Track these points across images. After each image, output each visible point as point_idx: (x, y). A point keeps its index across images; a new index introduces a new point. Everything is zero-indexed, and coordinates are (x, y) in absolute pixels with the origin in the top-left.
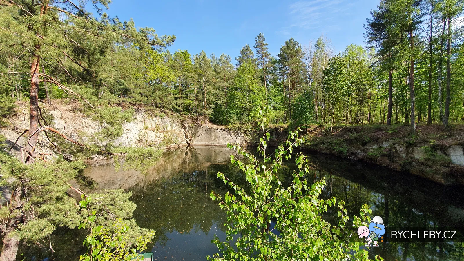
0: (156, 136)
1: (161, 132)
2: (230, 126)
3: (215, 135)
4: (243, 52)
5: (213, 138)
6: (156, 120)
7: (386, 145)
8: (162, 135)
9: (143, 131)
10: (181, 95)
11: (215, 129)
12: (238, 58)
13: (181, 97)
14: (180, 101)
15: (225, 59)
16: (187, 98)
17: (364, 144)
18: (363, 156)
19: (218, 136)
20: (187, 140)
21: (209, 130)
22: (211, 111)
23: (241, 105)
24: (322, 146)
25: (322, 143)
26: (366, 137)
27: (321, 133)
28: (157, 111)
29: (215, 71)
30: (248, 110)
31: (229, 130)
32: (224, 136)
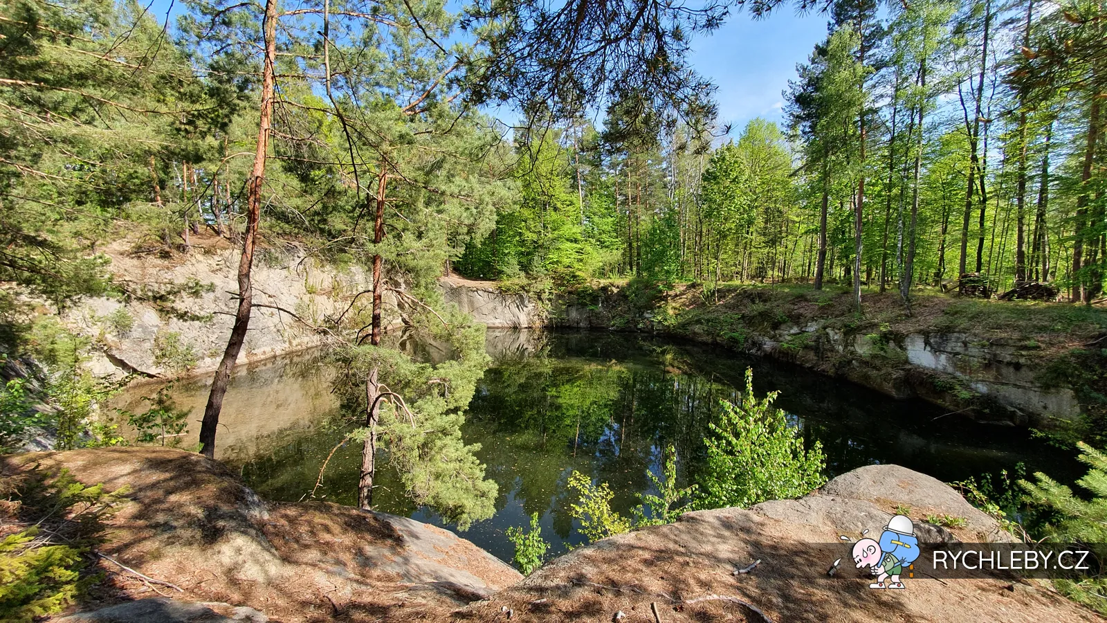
2: (506, 283)
3: (471, 303)
5: (466, 309)
6: (331, 269)
7: (812, 328)
9: (306, 298)
11: (470, 290)
17: (776, 326)
19: (476, 305)
23: (529, 235)
26: (779, 312)
30: (545, 247)
31: (503, 293)
32: (491, 305)
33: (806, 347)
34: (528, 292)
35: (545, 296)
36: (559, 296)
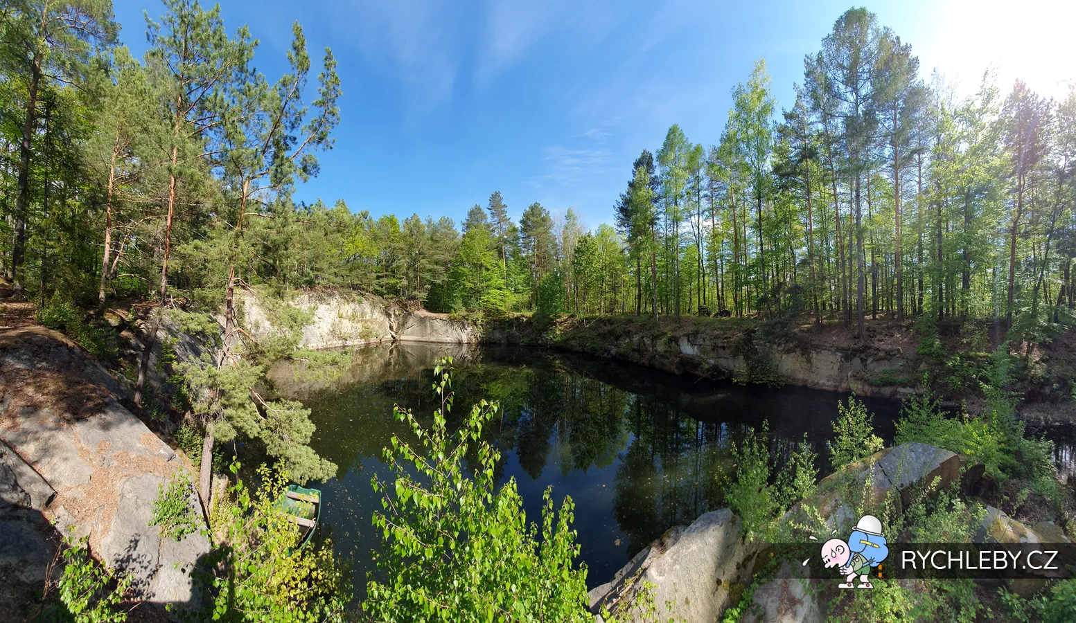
0: (352, 327)
1: (358, 322)
2: (454, 314)
3: (432, 327)
4: (472, 213)
5: (429, 331)
6: (352, 305)
7: (636, 338)
8: (360, 326)
9: (337, 320)
10: (384, 273)
11: (431, 318)
12: (465, 221)
13: (386, 275)
14: (384, 281)
15: (446, 224)
16: (394, 277)
17: (617, 338)
18: (616, 353)
19: (435, 328)
20: (393, 333)
21: (422, 320)
22: (426, 294)
23: (469, 285)
24: (573, 343)
25: (574, 338)
26: (619, 331)
27: (572, 325)
28: (354, 295)
29: (432, 239)
30: (479, 292)
31: (452, 321)
32: (444, 328)
33: (633, 350)
34: (467, 320)
35: (479, 323)
36: (488, 323)
